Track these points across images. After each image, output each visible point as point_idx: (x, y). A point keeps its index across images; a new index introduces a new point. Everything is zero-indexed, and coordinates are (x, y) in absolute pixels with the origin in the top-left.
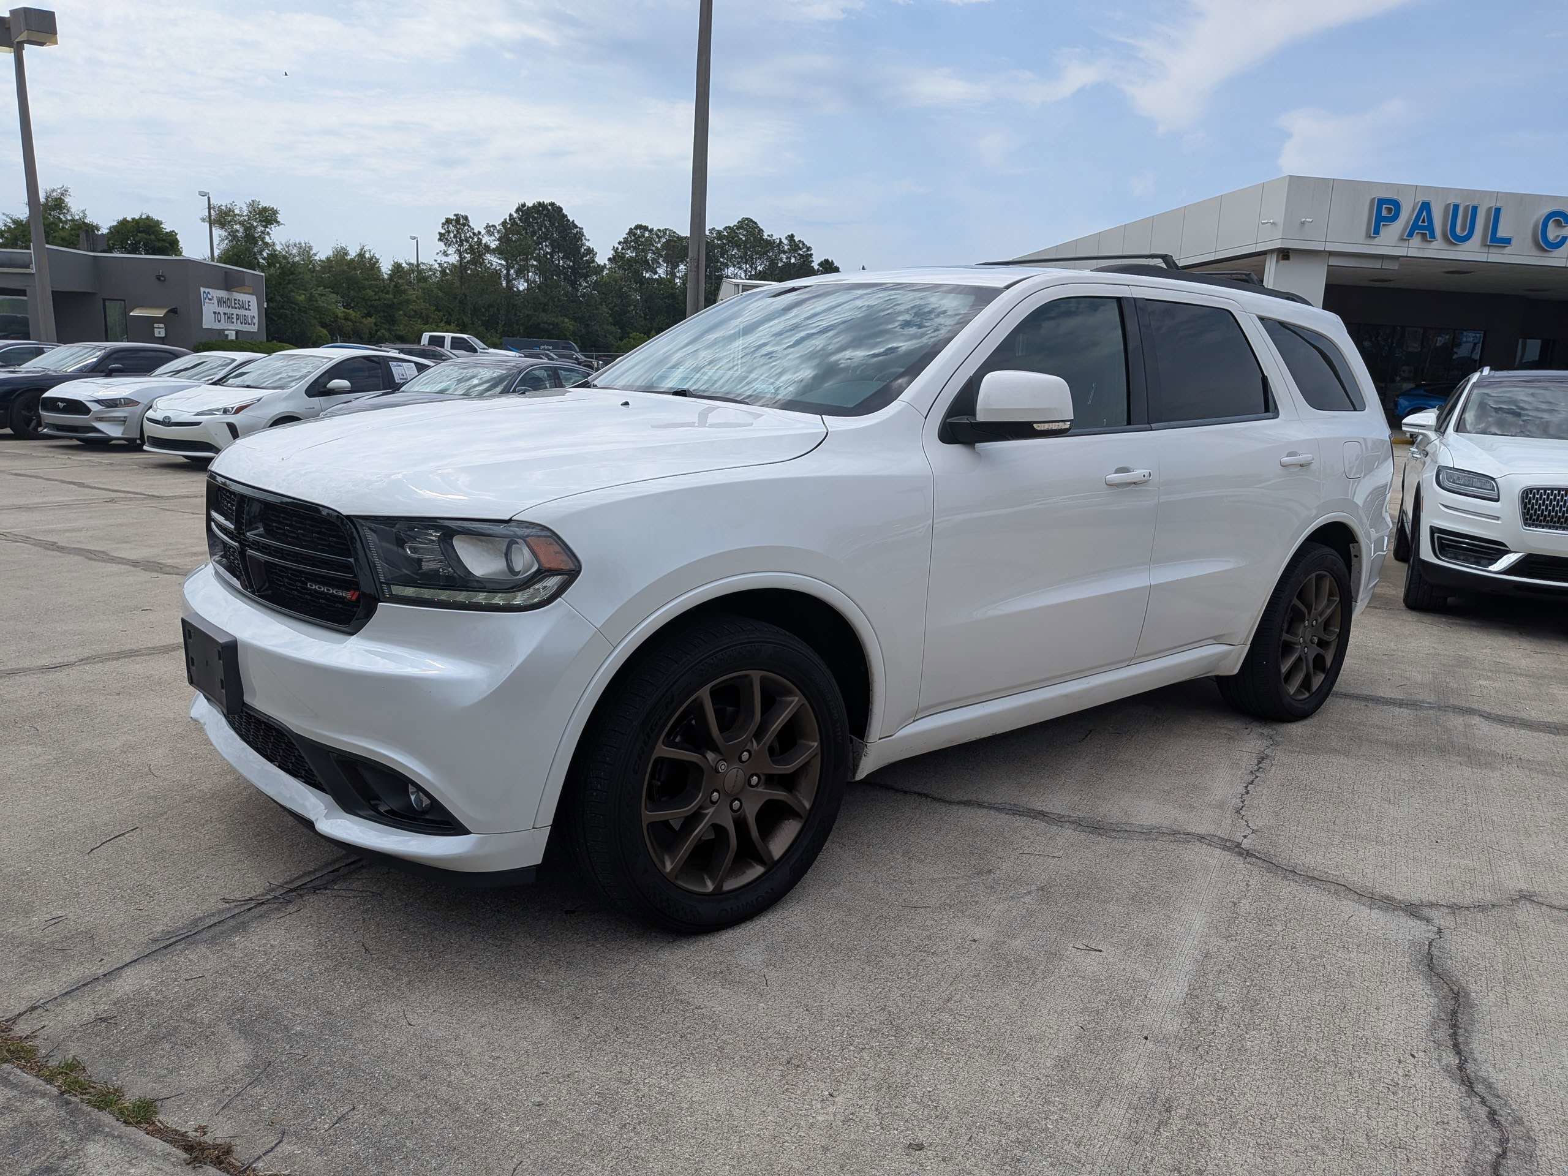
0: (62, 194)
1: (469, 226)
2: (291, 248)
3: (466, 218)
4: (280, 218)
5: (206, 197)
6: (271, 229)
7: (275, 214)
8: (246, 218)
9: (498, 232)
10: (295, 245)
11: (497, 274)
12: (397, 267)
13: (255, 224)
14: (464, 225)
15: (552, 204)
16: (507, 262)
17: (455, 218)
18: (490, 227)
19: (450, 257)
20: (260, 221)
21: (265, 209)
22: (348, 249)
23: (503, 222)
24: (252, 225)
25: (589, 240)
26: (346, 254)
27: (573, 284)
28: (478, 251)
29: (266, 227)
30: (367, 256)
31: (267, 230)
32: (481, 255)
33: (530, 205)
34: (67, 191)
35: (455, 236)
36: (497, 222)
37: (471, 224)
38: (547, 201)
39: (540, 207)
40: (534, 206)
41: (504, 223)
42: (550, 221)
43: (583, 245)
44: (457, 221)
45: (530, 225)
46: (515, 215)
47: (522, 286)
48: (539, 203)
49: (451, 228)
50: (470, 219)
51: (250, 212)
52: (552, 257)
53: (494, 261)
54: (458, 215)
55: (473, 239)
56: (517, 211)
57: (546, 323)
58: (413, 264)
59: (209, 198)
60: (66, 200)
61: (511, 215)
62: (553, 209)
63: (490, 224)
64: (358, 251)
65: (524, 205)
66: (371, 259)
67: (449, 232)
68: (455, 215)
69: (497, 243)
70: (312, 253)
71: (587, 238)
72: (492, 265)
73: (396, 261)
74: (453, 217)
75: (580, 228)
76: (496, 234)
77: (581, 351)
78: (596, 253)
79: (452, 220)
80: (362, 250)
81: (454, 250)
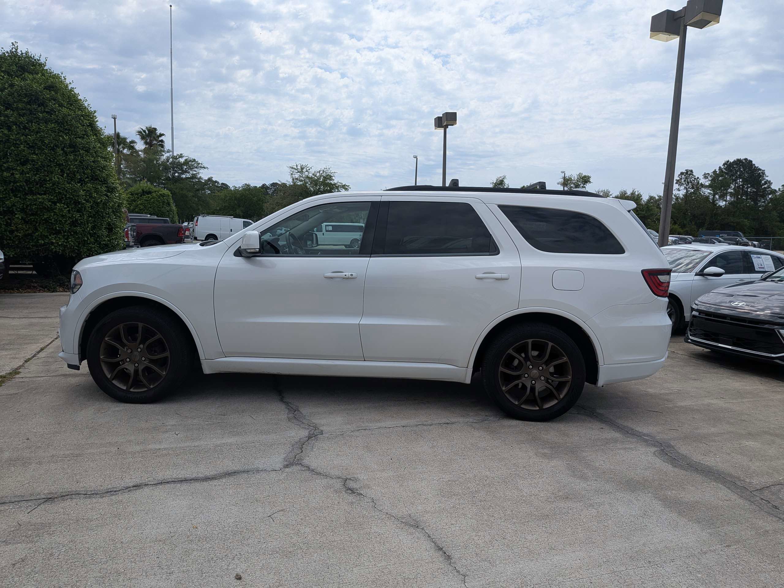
0: (503, 178)
1: (693, 175)
2: (600, 192)
3: (692, 171)
4: (591, 180)
5: (564, 174)
6: (586, 185)
7: (589, 178)
8: (576, 181)
9: (711, 176)
10: (602, 191)
11: (707, 198)
12: (651, 198)
13: (580, 183)
14: (690, 174)
15: (746, 159)
16: (714, 192)
17: (686, 171)
18: (706, 174)
19: (681, 191)
20: (582, 182)
21: (585, 177)
22: (627, 191)
23: (713, 172)
24: (578, 184)
25: (768, 176)
26: (626, 194)
27: (755, 201)
28: (698, 186)
29: (584, 184)
30: (637, 193)
31: (585, 185)
32: (698, 189)
33: (732, 161)
34: (505, 177)
35: (685, 181)
36: (710, 171)
37: (694, 174)
38: (742, 158)
39: (738, 162)
40: (734, 162)
41: (715, 172)
42: (743, 168)
43: (764, 179)
44: (687, 173)
45: (731, 171)
46: (722, 167)
47: (722, 203)
48: (738, 160)
49: (683, 176)
50: (693, 171)
51: (578, 178)
52: (743, 187)
53: (707, 192)
54: (687, 170)
55: (695, 181)
56: (724, 165)
57: (733, 222)
58: (660, 196)
59: (565, 174)
60: (505, 181)
61: (720, 167)
62: (746, 162)
63: (706, 173)
64: (631, 192)
65: (728, 161)
66: (638, 195)
67: (681, 179)
68: (686, 170)
69: (709, 182)
70: (610, 194)
71: (767, 175)
72: (705, 193)
73: (650, 195)
74: (684, 171)
75: (763, 170)
76: (709, 178)
77: (745, 236)
78: (772, 183)
79: (684, 173)
80: (633, 191)
81: (683, 188)
